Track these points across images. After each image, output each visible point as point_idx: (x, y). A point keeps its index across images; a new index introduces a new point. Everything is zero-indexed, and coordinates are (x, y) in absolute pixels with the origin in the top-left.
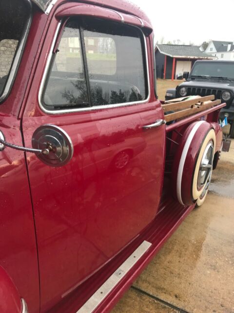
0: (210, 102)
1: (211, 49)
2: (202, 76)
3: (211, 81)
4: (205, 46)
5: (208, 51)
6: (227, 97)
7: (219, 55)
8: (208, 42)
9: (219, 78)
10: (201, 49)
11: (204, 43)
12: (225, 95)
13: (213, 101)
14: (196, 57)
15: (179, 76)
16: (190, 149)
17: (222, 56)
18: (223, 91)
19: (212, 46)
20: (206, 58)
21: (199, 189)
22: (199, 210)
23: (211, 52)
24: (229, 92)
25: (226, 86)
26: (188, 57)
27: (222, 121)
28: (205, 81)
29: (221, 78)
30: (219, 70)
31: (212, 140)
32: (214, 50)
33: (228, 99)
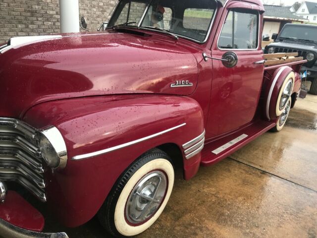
0: (293, 57)
1: (303, 10)
2: (290, 38)
3: (298, 44)
4: (297, 6)
5: (299, 12)
6: (311, 58)
7: (311, 17)
8: (301, 3)
9: (306, 40)
10: (292, 10)
11: (295, 3)
12: (309, 56)
13: (296, 57)
14: (286, 19)
15: (265, 37)
16: (277, 82)
17: (314, 19)
18: (307, 52)
19: (304, 7)
20: (296, 20)
21: (280, 110)
22: (278, 133)
23: (303, 13)
24: (314, 54)
25: (311, 48)
26: (278, 18)
27: (302, 74)
28: (292, 43)
29: (308, 40)
30: (306, 34)
31: (292, 79)
32: (307, 11)
33: (312, 59)
